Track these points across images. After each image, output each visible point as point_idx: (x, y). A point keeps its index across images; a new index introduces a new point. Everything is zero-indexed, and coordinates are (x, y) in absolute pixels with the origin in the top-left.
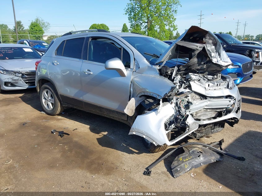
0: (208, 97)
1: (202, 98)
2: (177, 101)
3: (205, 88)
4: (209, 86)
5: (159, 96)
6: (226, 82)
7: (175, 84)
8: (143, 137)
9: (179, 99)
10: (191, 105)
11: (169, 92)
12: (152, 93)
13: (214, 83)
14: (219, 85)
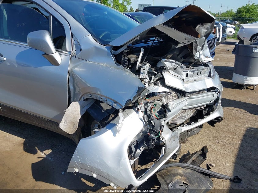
0: (187, 92)
1: (179, 94)
2: (146, 107)
3: (183, 80)
4: (187, 76)
5: (116, 103)
6: (207, 69)
7: (142, 81)
8: (92, 177)
9: (149, 104)
10: (168, 112)
11: (134, 98)
12: (105, 97)
13: (194, 71)
14: (199, 73)
